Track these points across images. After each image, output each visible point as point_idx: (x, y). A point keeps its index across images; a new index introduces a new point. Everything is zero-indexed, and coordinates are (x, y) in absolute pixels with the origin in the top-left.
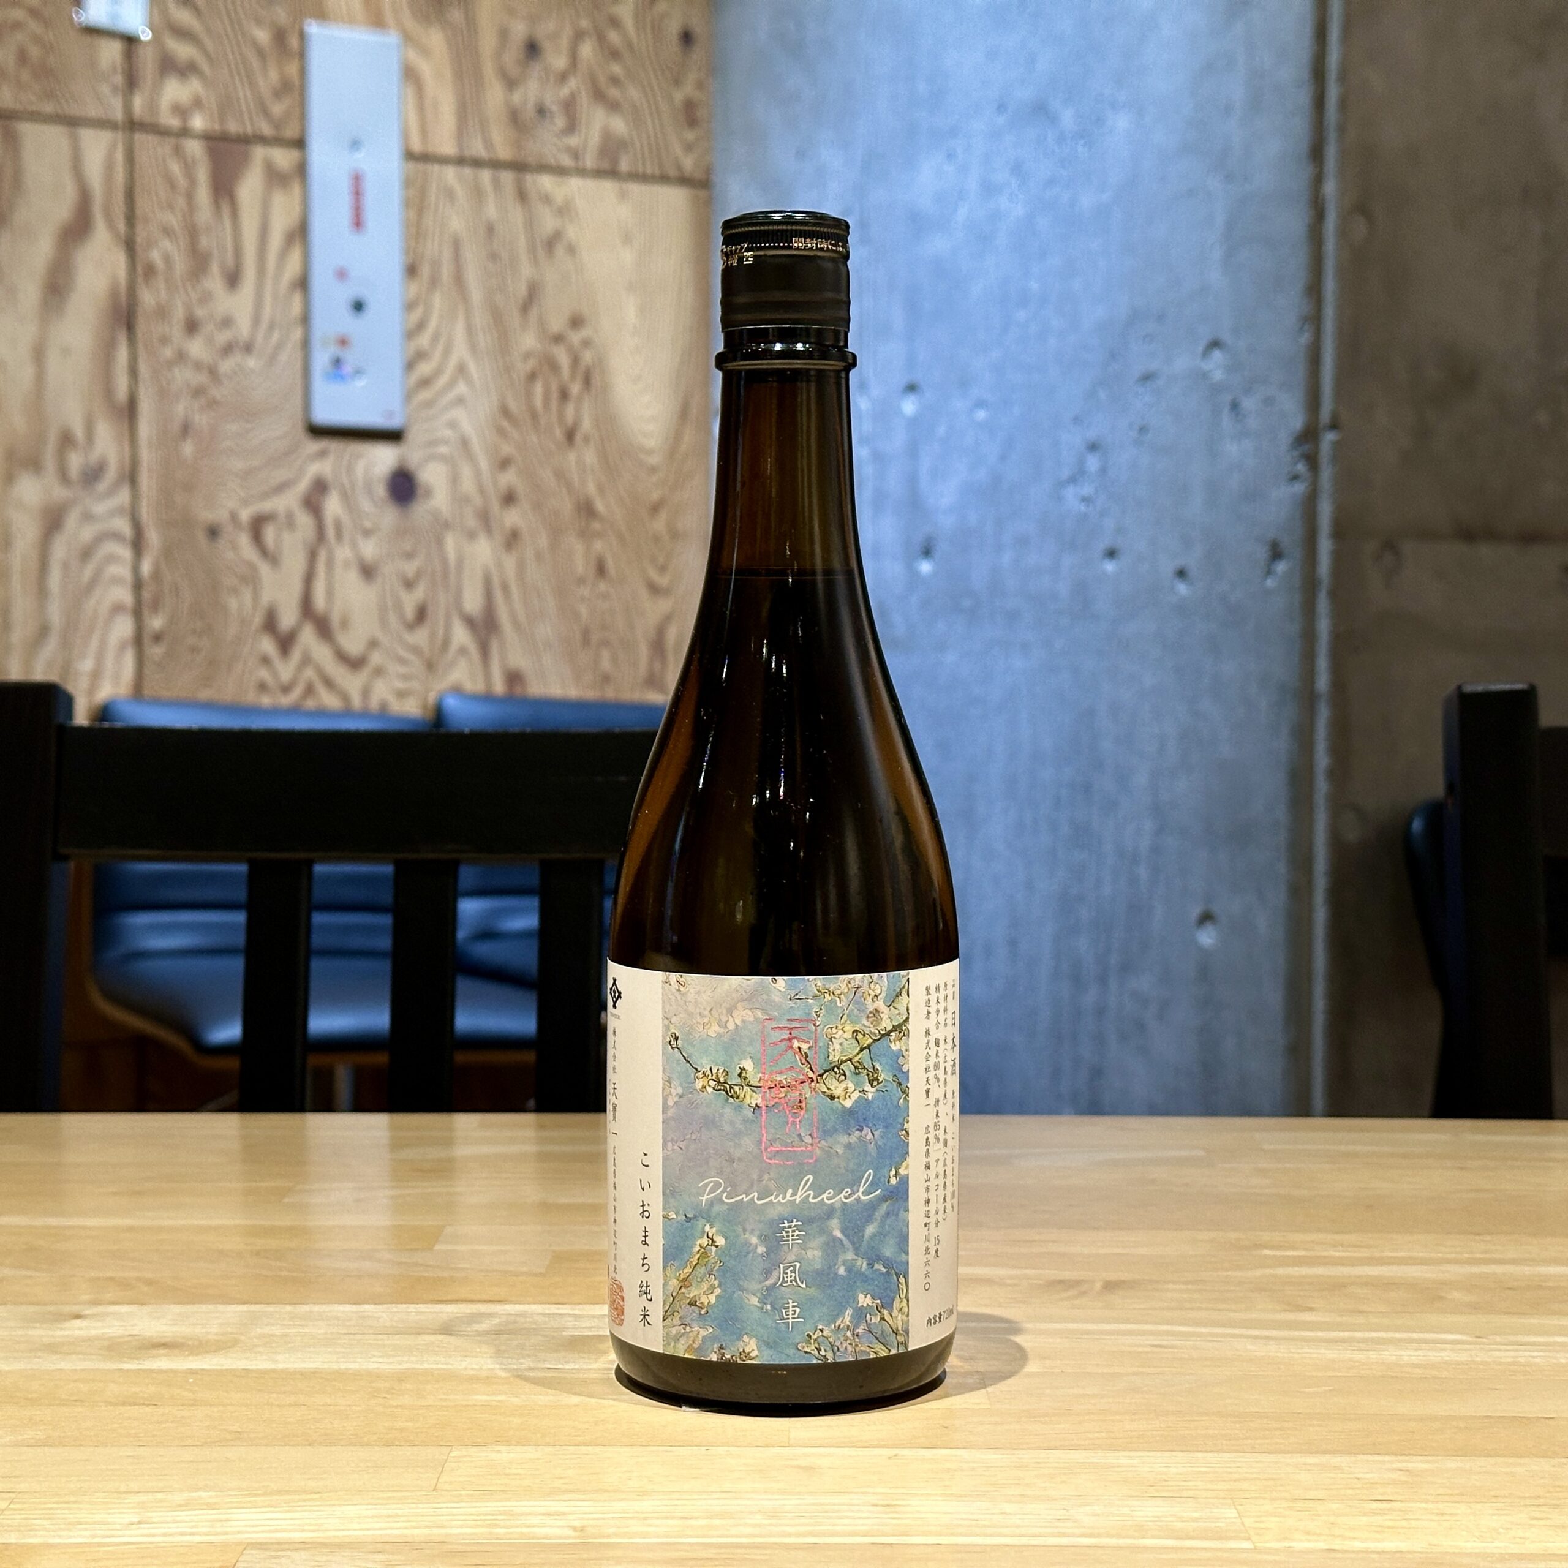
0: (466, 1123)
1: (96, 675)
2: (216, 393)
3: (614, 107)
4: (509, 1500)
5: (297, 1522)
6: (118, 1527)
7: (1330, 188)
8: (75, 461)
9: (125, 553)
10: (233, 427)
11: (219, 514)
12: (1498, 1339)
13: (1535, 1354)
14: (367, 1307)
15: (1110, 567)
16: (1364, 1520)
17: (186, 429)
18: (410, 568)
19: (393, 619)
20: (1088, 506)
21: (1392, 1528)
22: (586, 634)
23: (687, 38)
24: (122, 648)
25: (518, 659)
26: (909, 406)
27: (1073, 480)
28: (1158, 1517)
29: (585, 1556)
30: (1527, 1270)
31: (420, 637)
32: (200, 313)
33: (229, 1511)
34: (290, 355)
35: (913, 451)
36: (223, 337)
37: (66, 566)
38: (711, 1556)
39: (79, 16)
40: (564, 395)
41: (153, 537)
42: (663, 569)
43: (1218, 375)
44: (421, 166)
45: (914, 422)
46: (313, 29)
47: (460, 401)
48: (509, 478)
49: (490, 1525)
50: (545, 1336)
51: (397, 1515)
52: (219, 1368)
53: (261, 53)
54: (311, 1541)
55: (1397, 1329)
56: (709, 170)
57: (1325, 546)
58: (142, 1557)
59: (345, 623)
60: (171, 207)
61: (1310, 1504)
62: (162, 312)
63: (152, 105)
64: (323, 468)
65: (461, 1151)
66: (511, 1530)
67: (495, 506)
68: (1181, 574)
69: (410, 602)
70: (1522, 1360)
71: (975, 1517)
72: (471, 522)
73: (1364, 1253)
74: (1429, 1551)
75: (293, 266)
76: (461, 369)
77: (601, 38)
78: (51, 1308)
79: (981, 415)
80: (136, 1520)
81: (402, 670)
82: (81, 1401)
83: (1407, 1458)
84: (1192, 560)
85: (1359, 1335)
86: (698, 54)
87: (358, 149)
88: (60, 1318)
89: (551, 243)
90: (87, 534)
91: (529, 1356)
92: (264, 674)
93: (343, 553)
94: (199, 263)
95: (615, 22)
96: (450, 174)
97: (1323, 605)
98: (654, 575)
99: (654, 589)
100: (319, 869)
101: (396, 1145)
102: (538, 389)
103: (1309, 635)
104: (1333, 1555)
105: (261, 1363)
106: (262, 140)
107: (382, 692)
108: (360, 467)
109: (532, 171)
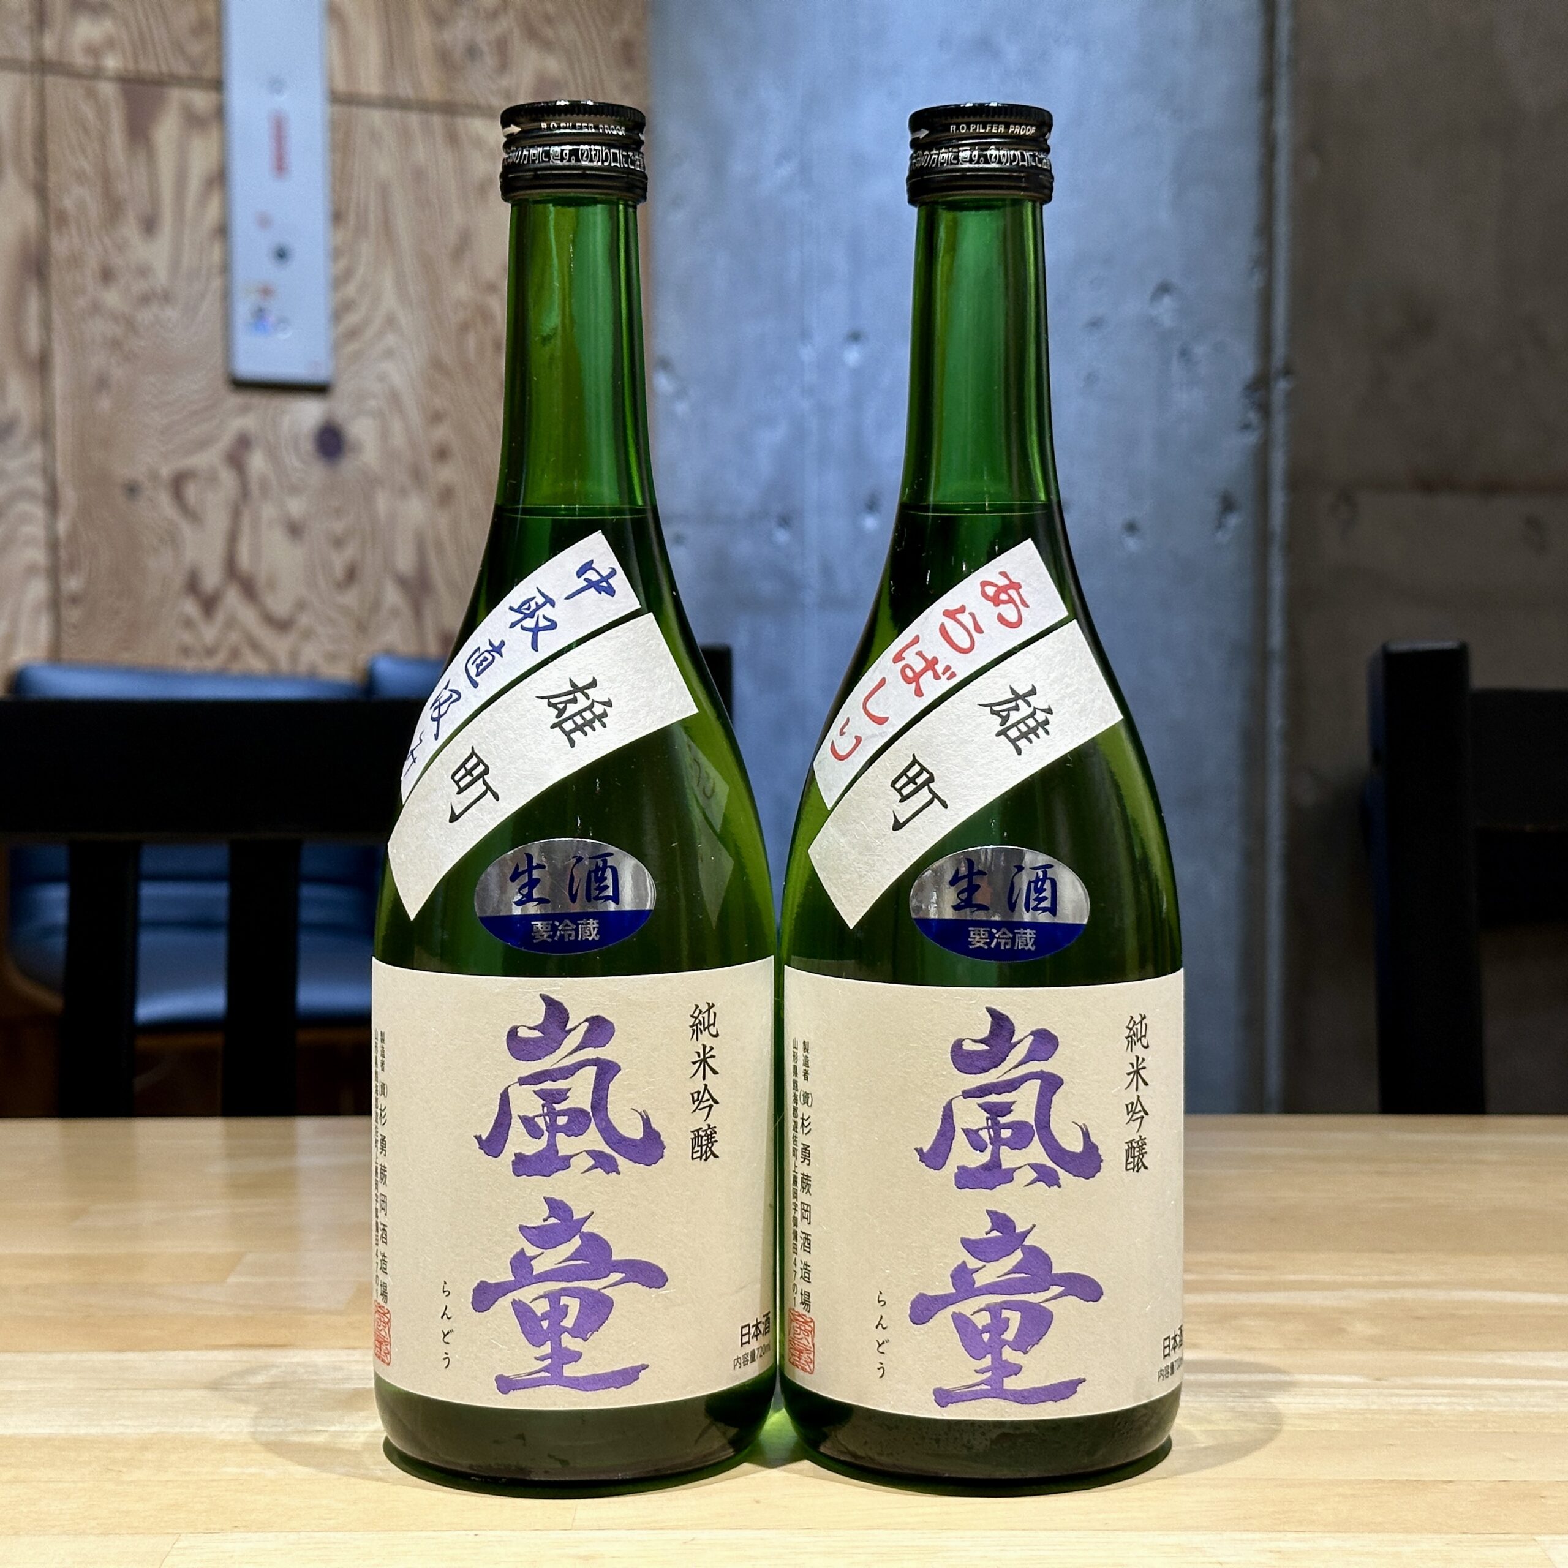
1: (11, 638)
2: (133, 344)
3: (546, 45)
7: (1282, 124)
9: (39, 511)
10: (151, 380)
11: (137, 471)
12: (1400, 1381)
17: (102, 383)
18: (339, 527)
19: (322, 581)
24: (36, 612)
25: (452, 620)
26: (853, 356)
30: (1441, 1295)
31: (350, 598)
32: (117, 261)
34: (209, 307)
35: (856, 402)
36: (140, 286)
40: (498, 346)
41: (69, 496)
43: (1167, 321)
44: (345, 109)
45: (857, 373)
47: (390, 353)
48: (442, 433)
50: (323, 1390)
57: (1279, 499)
59: (272, 584)
60: (83, 150)
62: (75, 261)
63: (62, 44)
64: (247, 422)
65: (302, 1162)
67: (427, 461)
68: (1131, 528)
69: (339, 562)
70: (1423, 1407)
72: (403, 479)
75: (212, 214)
76: (391, 320)
81: (331, 631)
84: (1142, 513)
87: (280, 90)
89: (485, 188)
92: (187, 637)
93: (268, 511)
94: (114, 209)
96: (377, 117)
97: (1277, 559)
102: (471, 341)
103: (1262, 591)
106: (178, 81)
107: (312, 655)
108: (286, 422)
109: (463, 114)
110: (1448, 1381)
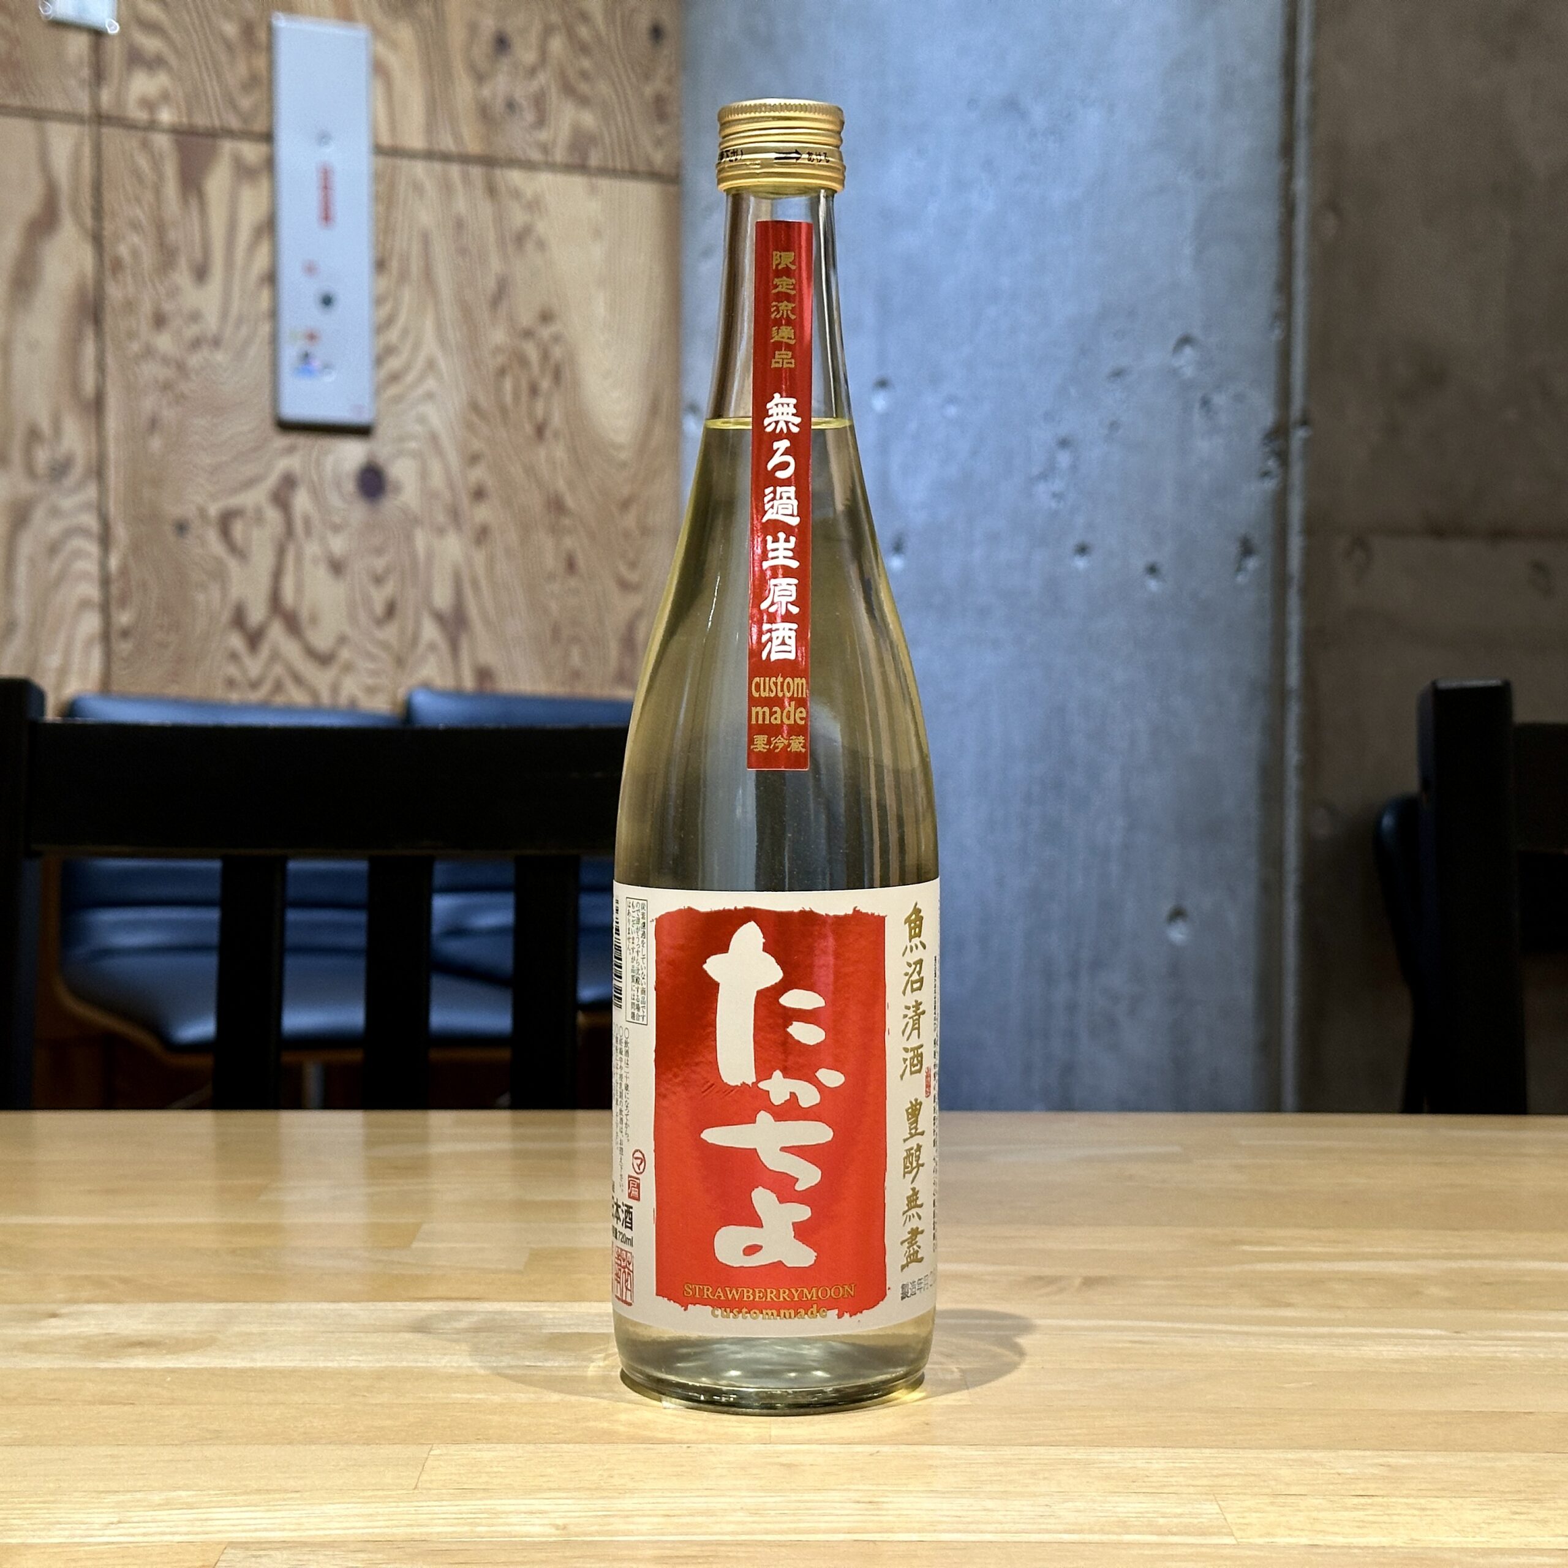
0: (440, 1120)
1: (63, 672)
2: (184, 387)
3: (583, 101)
4: (491, 1498)
5: (278, 1521)
6: (97, 1526)
7: (1301, 184)
8: (42, 456)
9: (92, 548)
10: (201, 422)
11: (186, 510)
12: (1477, 1334)
13: (1513, 1349)
14: (345, 1306)
15: (1081, 563)
16: (1346, 1514)
17: (154, 424)
18: (379, 564)
19: (363, 617)
20: (1059, 502)
21: (1374, 1523)
22: (556, 632)
23: (657, 33)
24: (89, 644)
25: (489, 656)
26: (880, 402)
27: (1044, 476)
28: (1141, 1513)
29: (568, 1554)
30: (1503, 1265)
31: (390, 633)
32: (168, 307)
33: (209, 1510)
34: (258, 351)
35: (884, 447)
36: (191, 331)
37: (32, 561)
38: (694, 1553)
39: (46, 9)
40: (534, 390)
41: (121, 533)
42: (633, 565)
43: (1189, 372)
44: (389, 161)
45: (885, 418)
46: (282, 22)
47: (430, 396)
48: (478, 474)
49: (472, 1523)
50: (524, 1334)
51: (378, 1514)
52: (197, 1366)
53: (229, 47)
54: (291, 1540)
55: (1376, 1324)
56: (679, 165)
57: (1296, 543)
58: (123, 1557)
59: (314, 620)
60: (138, 200)
61: (1290, 1500)
62: (130, 306)
63: (119, 98)
64: (291, 463)
65: (436, 1149)
66: (493, 1529)
67: (465, 501)
68: (1152, 570)
69: (379, 598)
70: (1501, 1355)
71: (959, 1514)
72: (441, 518)
73: (1340, 1249)
74: (1411, 1546)
75: (261, 262)
76: (431, 365)
77: (571, 35)
78: (27, 1307)
79: (952, 411)
80: (115, 1520)
81: (371, 666)
82: (59, 1400)
83: (1386, 1453)
84: (1163, 556)
85: (1340, 1330)
86: (667, 50)
87: (326, 143)
88: (35, 1317)
89: (522, 237)
90: (55, 528)
91: (508, 1354)
92: (232, 670)
93: (312, 549)
94: (167, 257)
95: (585, 17)
96: (419, 169)
97: (1294, 601)
98: (623, 570)
99: (625, 586)
100: (293, 865)
101: (371, 1142)
102: (508, 385)
103: (1279, 631)
104: (1315, 1550)
105: (238, 1363)
106: (230, 134)
107: (352, 688)
108: (329, 462)
109: (502, 166)
110: (1519, 1334)
